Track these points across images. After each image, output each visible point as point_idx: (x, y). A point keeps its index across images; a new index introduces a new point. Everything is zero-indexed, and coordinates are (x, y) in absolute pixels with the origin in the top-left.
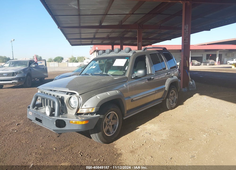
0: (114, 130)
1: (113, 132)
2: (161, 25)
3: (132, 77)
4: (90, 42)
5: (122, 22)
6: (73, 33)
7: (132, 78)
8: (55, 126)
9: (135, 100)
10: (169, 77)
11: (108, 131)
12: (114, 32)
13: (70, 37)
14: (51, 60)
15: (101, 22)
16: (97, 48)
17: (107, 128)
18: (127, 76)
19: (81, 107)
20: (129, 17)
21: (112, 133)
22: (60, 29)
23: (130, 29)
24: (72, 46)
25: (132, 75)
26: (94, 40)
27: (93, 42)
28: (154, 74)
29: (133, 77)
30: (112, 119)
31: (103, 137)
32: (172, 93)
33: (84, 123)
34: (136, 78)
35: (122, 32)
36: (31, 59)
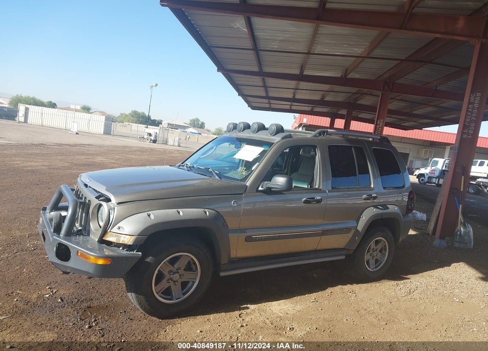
0: (184, 294)
1: (178, 297)
2: (439, 88)
3: (260, 188)
4: (288, 107)
5: (348, 73)
6: (250, 83)
7: (258, 191)
8: (54, 254)
9: (256, 240)
10: (373, 206)
11: (167, 293)
12: (332, 91)
13: (248, 91)
14: (221, 131)
15: (302, 69)
16: (305, 121)
17: (164, 285)
18: (248, 184)
19: (111, 230)
20: (361, 62)
21: (177, 299)
22: (223, 74)
23: (367, 90)
24: (253, 109)
25: (261, 182)
26: (294, 104)
27: (294, 108)
28: (325, 192)
29: (262, 187)
30: (182, 269)
31: (146, 301)
32: (377, 242)
33: (101, 262)
34: (269, 191)
35: (354, 93)
36: (186, 124)
